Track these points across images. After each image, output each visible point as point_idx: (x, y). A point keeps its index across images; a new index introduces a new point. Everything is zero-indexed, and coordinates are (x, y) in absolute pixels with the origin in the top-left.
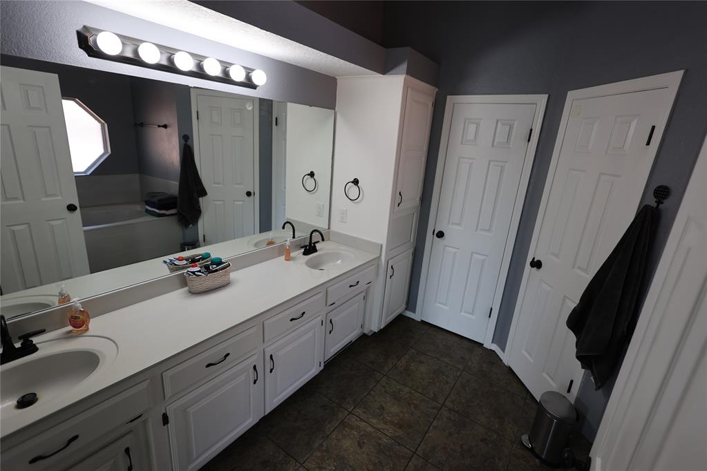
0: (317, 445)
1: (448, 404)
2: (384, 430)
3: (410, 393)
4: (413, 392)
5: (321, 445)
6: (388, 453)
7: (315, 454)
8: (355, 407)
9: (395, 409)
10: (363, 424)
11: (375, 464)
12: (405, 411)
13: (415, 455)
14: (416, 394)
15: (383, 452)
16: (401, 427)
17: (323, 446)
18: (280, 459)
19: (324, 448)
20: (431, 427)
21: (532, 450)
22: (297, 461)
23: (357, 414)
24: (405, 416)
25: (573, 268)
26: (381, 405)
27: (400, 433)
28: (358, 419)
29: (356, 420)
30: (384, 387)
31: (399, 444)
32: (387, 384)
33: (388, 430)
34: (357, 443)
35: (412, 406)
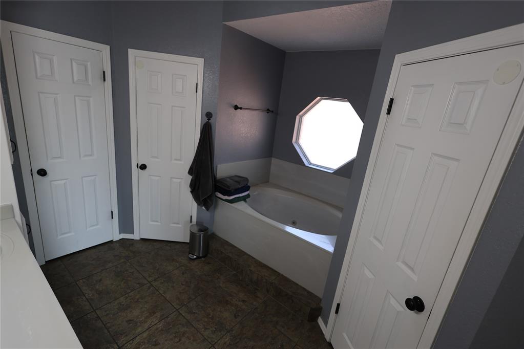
1: (150, 279)
2: (150, 325)
3: (127, 298)
4: (127, 296)
6: (171, 326)
8: (117, 344)
9: (136, 312)
10: (138, 339)
11: (175, 337)
12: (141, 306)
13: (179, 310)
14: (131, 294)
15: (169, 329)
16: (154, 313)
20: (163, 295)
21: (198, 258)
23: (124, 342)
24: (146, 308)
25: (171, 160)
26: (127, 321)
27: (158, 314)
28: (131, 342)
29: (131, 344)
30: (107, 315)
31: (167, 317)
32: (106, 311)
33: (153, 322)
34: (153, 347)
35: (140, 300)
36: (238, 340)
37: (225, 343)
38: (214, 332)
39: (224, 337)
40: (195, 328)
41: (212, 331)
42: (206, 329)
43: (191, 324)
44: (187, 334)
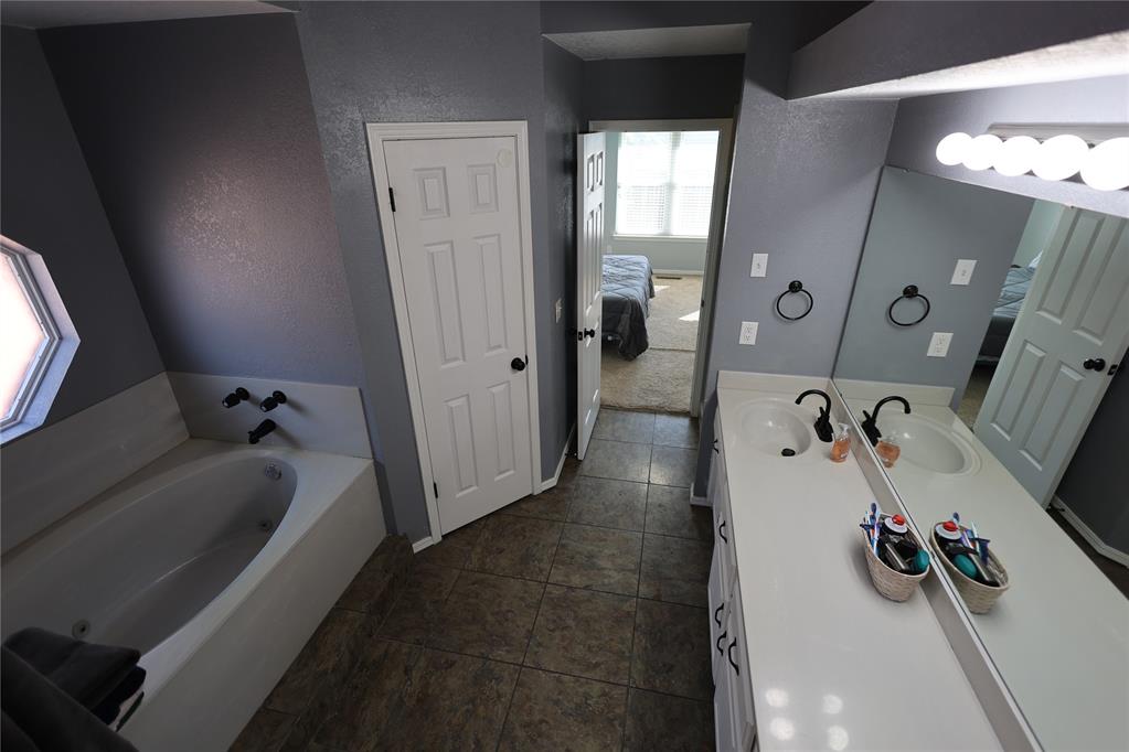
0: (628, 723)
5: (623, 725)
7: (623, 709)
11: (540, 735)
17: (620, 725)
18: (657, 681)
19: (616, 723)
22: (637, 688)
36: (494, 637)
37: (508, 652)
38: (499, 680)
39: (499, 658)
40: (508, 714)
41: (498, 684)
42: (499, 696)
43: (504, 728)
44: (526, 718)
